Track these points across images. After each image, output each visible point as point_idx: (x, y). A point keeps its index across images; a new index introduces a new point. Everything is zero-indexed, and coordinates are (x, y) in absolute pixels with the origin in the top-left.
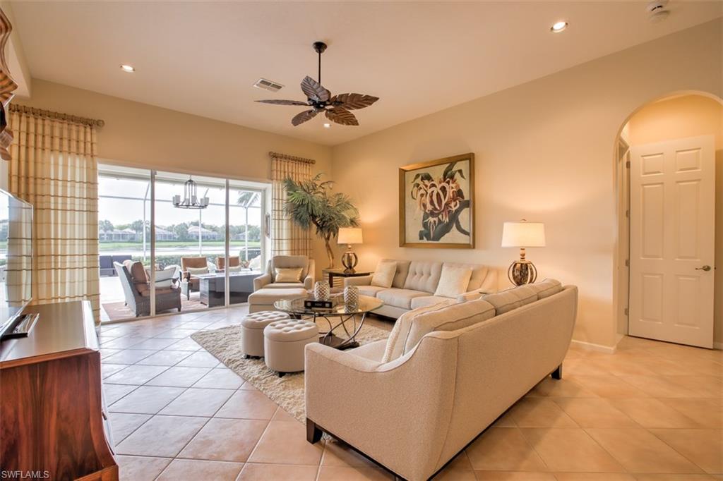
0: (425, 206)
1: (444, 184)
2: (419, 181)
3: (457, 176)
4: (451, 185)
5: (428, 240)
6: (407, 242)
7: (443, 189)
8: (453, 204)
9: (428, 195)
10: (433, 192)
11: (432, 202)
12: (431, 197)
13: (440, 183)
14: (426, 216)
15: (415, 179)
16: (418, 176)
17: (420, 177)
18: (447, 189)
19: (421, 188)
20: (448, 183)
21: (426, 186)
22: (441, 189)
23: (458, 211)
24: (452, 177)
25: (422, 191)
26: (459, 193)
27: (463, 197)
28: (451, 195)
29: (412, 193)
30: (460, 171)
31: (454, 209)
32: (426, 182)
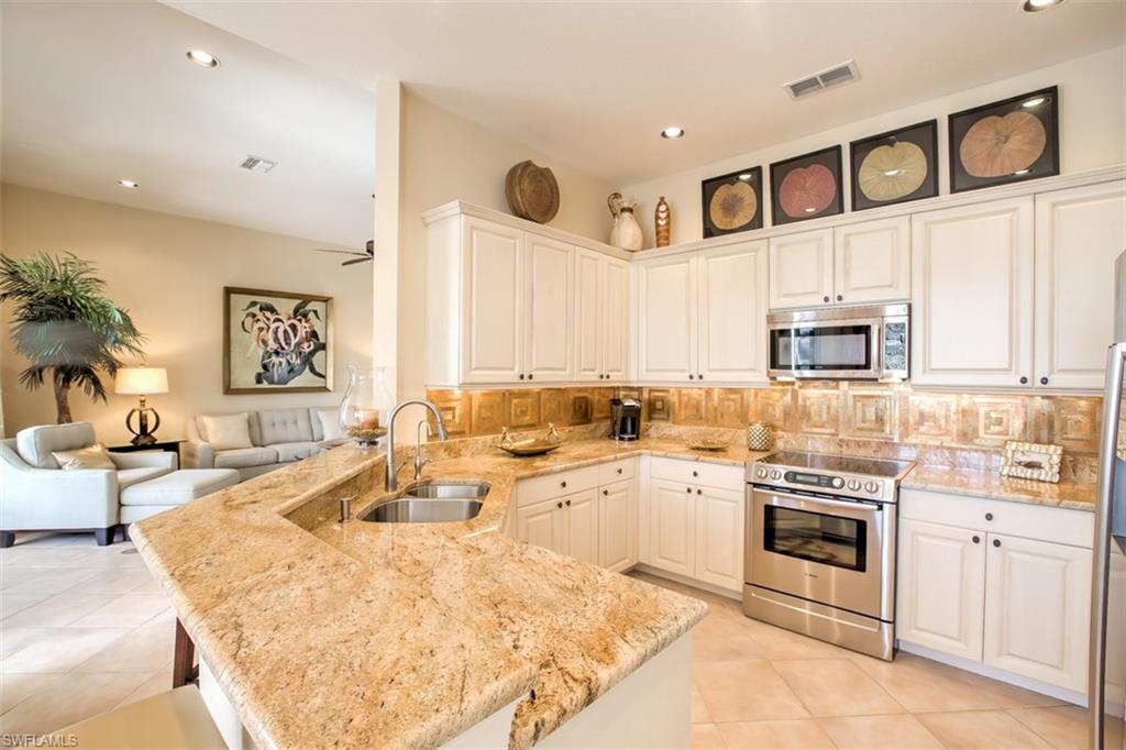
0: (265, 342)
1: (294, 321)
2: (255, 310)
3: (311, 315)
4: (304, 324)
5: (270, 383)
6: (232, 387)
7: (294, 327)
8: (305, 345)
9: (271, 330)
10: (277, 328)
11: (276, 339)
12: (276, 333)
13: (289, 319)
14: (268, 355)
15: (249, 307)
16: (253, 304)
17: (258, 306)
18: (299, 328)
19: (258, 320)
20: (300, 320)
21: (268, 319)
22: (290, 326)
23: (312, 353)
24: (305, 316)
25: (261, 324)
26: (314, 335)
27: (318, 339)
28: (304, 335)
29: (243, 323)
30: (315, 312)
31: (307, 350)
32: (268, 314)
